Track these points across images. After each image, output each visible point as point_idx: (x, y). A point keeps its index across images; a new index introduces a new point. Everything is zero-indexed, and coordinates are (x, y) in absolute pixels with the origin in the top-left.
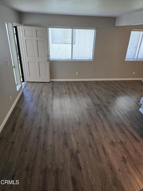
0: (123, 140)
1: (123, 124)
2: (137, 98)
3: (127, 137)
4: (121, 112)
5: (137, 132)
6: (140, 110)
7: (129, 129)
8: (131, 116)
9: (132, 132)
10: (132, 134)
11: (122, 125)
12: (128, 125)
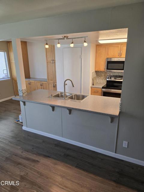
0: (22, 174)
1: (13, 154)
2: (14, 118)
3: (24, 166)
4: (4, 141)
5: (32, 153)
6: (23, 129)
7: (23, 155)
8: (18, 139)
9: (27, 156)
10: (28, 159)
11: (13, 156)
12: (19, 152)
